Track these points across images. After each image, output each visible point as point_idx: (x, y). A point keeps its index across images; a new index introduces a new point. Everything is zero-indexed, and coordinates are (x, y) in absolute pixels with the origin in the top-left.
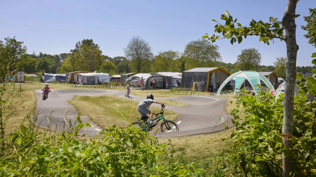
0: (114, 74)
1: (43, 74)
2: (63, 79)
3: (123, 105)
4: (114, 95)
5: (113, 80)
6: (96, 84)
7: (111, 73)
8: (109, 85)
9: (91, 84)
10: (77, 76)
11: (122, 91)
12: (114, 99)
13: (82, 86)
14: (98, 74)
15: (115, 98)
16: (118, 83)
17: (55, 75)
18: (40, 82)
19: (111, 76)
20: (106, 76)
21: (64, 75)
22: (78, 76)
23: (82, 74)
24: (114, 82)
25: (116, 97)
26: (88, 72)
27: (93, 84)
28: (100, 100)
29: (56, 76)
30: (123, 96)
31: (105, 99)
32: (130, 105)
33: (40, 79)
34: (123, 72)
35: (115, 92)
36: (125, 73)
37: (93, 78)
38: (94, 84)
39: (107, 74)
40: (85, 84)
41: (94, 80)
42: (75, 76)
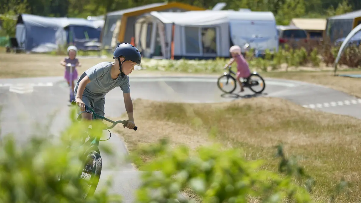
0: (297, 16)
1: (20, 20)
2: (92, 37)
3: (315, 141)
4: (288, 99)
5: (292, 40)
6: (221, 57)
7: (286, 10)
8: (274, 62)
9: (200, 58)
10: (145, 27)
11: (320, 86)
12: (286, 114)
13: (164, 67)
14: (231, 14)
15: (289, 111)
16: (309, 55)
17: (64, 22)
18: (8, 51)
19: (287, 24)
20: (263, 23)
21: (97, 22)
22: (150, 25)
23: (167, 18)
24: (291, 50)
25: (293, 108)
26: (188, 6)
27: (207, 58)
28: (230, 118)
29: (67, 28)
30: (323, 107)
31: (251, 114)
32: (348, 138)
33: (7, 38)
34: (336, 7)
35: (291, 88)
36: (345, 12)
37: (210, 34)
38: (214, 58)
39: (269, 16)
40: (177, 58)
41: (214, 40)
42: (138, 26)
